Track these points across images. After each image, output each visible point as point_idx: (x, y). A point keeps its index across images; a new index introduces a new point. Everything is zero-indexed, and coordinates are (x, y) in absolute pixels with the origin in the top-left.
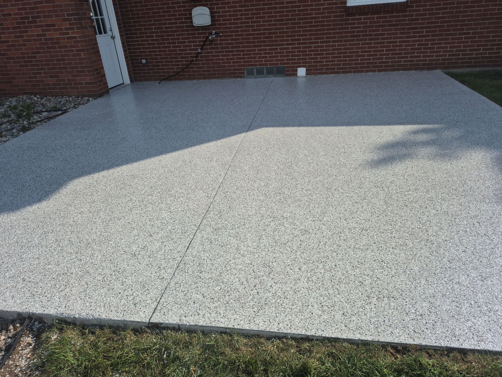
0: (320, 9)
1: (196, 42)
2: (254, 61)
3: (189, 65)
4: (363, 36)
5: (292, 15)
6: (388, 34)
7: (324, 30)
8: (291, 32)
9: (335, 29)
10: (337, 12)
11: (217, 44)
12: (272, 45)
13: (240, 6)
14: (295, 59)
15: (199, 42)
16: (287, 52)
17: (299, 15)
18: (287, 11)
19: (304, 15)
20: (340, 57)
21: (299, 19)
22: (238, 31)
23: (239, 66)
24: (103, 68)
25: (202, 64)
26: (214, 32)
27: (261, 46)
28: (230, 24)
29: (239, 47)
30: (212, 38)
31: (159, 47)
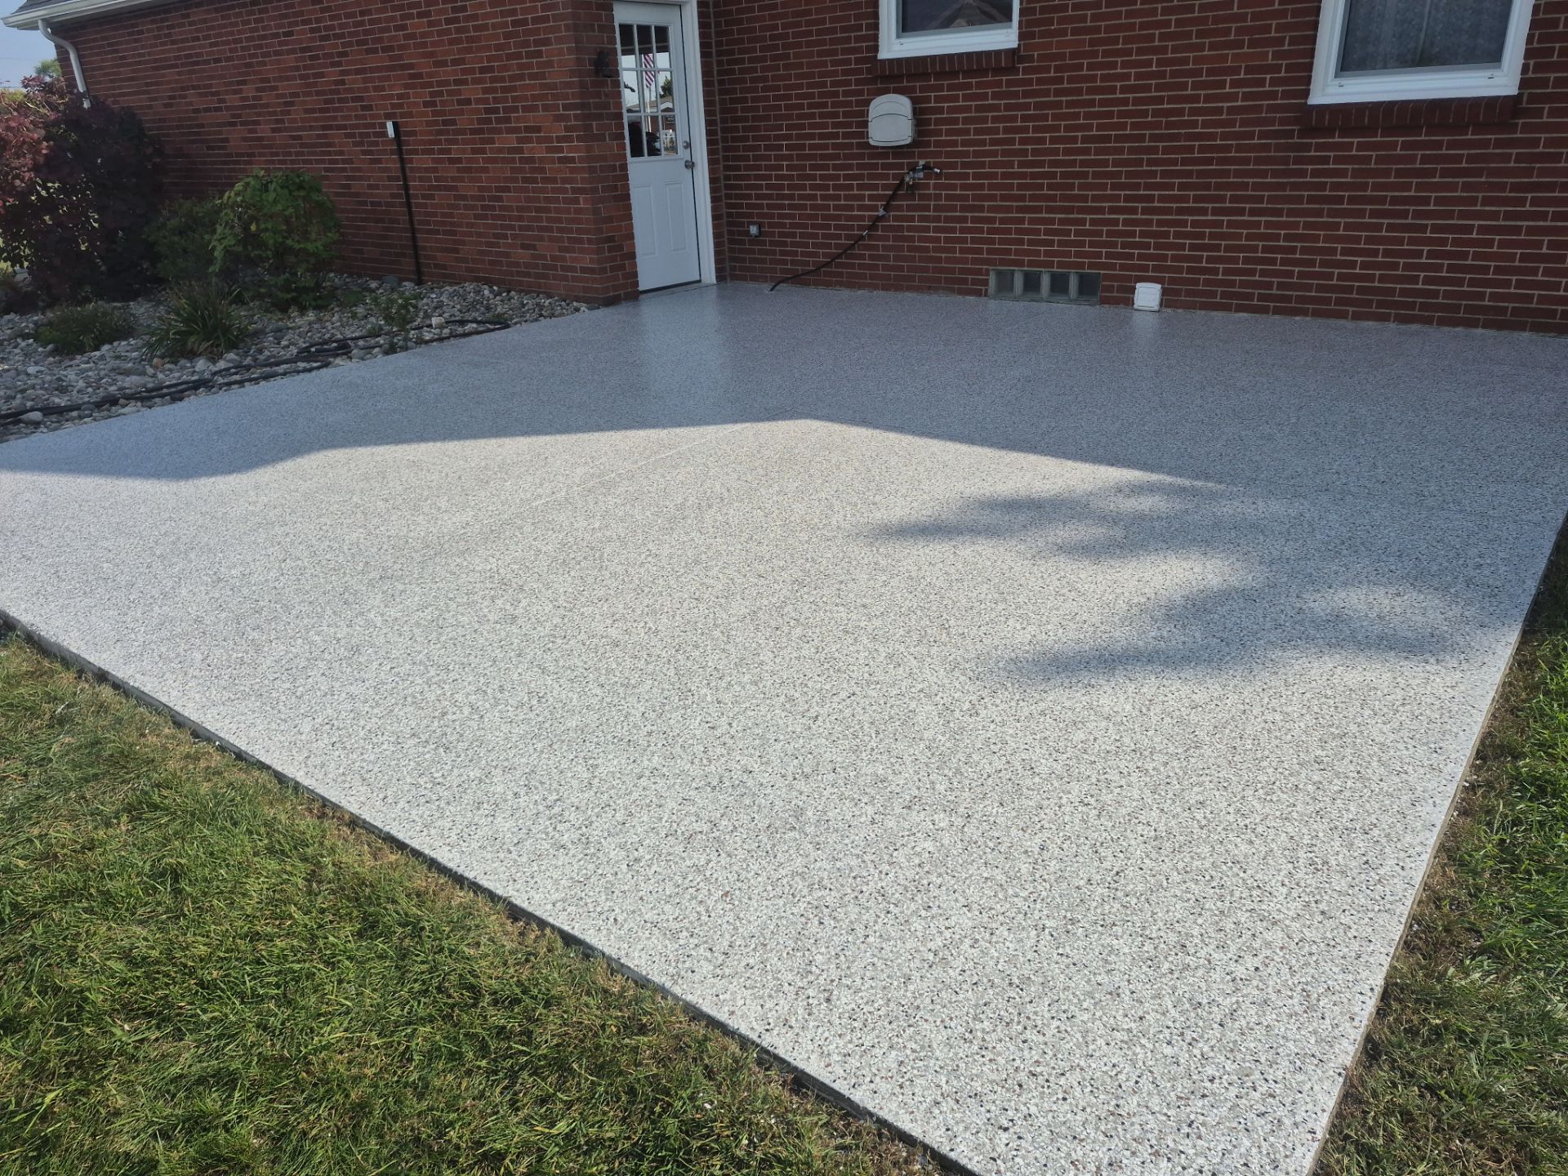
0: (1219, 111)
1: (876, 187)
2: (1018, 252)
3: (851, 247)
4: (1352, 200)
5: (1135, 126)
6: (1439, 200)
7: (1226, 174)
8: (1129, 175)
9: (1264, 174)
10: (1272, 122)
12: (1070, 210)
13: (995, 96)
14: (1131, 256)
15: (885, 187)
16: (1110, 234)
17: (1157, 126)
18: (1121, 114)
19: (1169, 125)
20: (1273, 262)
21: (1153, 138)
22: (982, 165)
24: (631, 237)
25: (885, 248)
26: (922, 162)
27: (1038, 210)
28: (965, 143)
29: (981, 209)
30: (914, 179)
31: (791, 197)
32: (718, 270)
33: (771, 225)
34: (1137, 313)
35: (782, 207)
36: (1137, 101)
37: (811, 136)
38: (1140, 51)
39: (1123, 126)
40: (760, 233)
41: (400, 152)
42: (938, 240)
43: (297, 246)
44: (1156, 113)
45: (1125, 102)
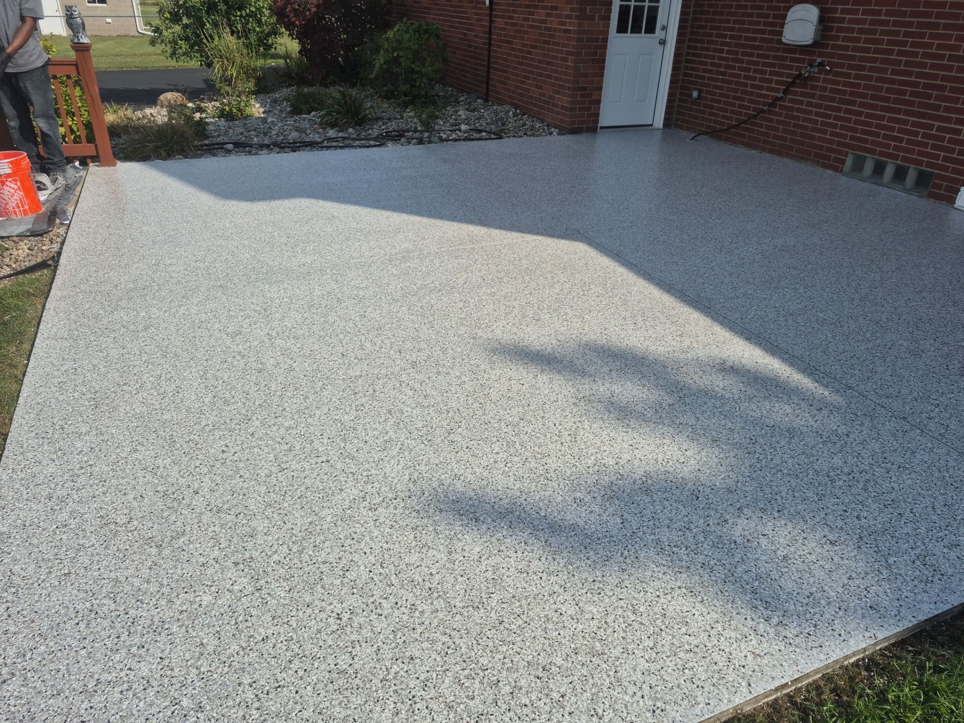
1: (781, 75)
2: (874, 143)
11: (814, 87)
12: (923, 115)
15: (789, 76)
22: (863, 68)
23: (840, 144)
24: (600, 89)
25: (778, 122)
26: (819, 60)
27: (898, 111)
29: (853, 103)
30: (810, 72)
31: (724, 74)
32: (666, 119)
33: (708, 93)
34: (957, 212)
35: (717, 80)
37: (747, 31)
40: (699, 96)
41: (491, 15)
42: (816, 122)
43: (417, 69)
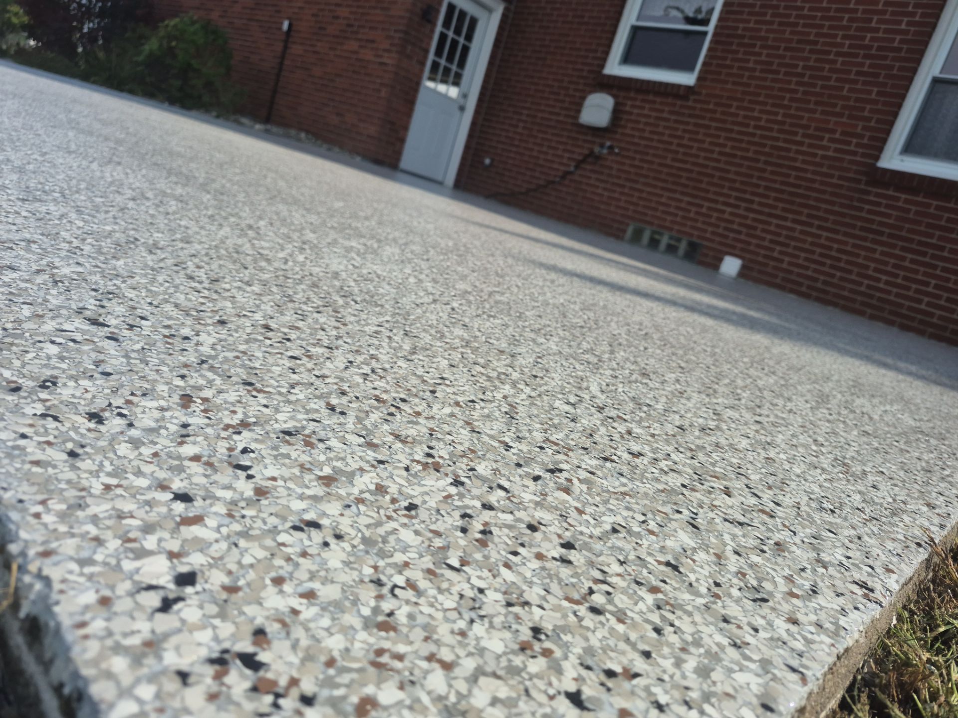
1: (573, 152)
2: (653, 217)
3: (545, 187)
4: (890, 236)
5: (755, 152)
7: (808, 197)
8: (742, 183)
9: (834, 204)
10: (849, 170)
11: (602, 166)
12: (696, 197)
13: (670, 112)
14: (726, 237)
15: (579, 154)
16: (718, 219)
17: (770, 155)
18: (749, 142)
19: (779, 157)
20: (824, 264)
21: (766, 163)
22: (647, 154)
23: (622, 216)
24: (407, 129)
25: (567, 193)
26: (609, 143)
27: (674, 191)
28: (640, 138)
29: (637, 182)
30: (600, 153)
31: (518, 147)
33: (500, 161)
34: (719, 276)
36: (762, 137)
37: (543, 112)
38: (773, 105)
39: (747, 150)
40: (491, 165)
41: (286, 42)
42: (602, 196)
43: (197, 67)
44: (772, 147)
45: (754, 135)
